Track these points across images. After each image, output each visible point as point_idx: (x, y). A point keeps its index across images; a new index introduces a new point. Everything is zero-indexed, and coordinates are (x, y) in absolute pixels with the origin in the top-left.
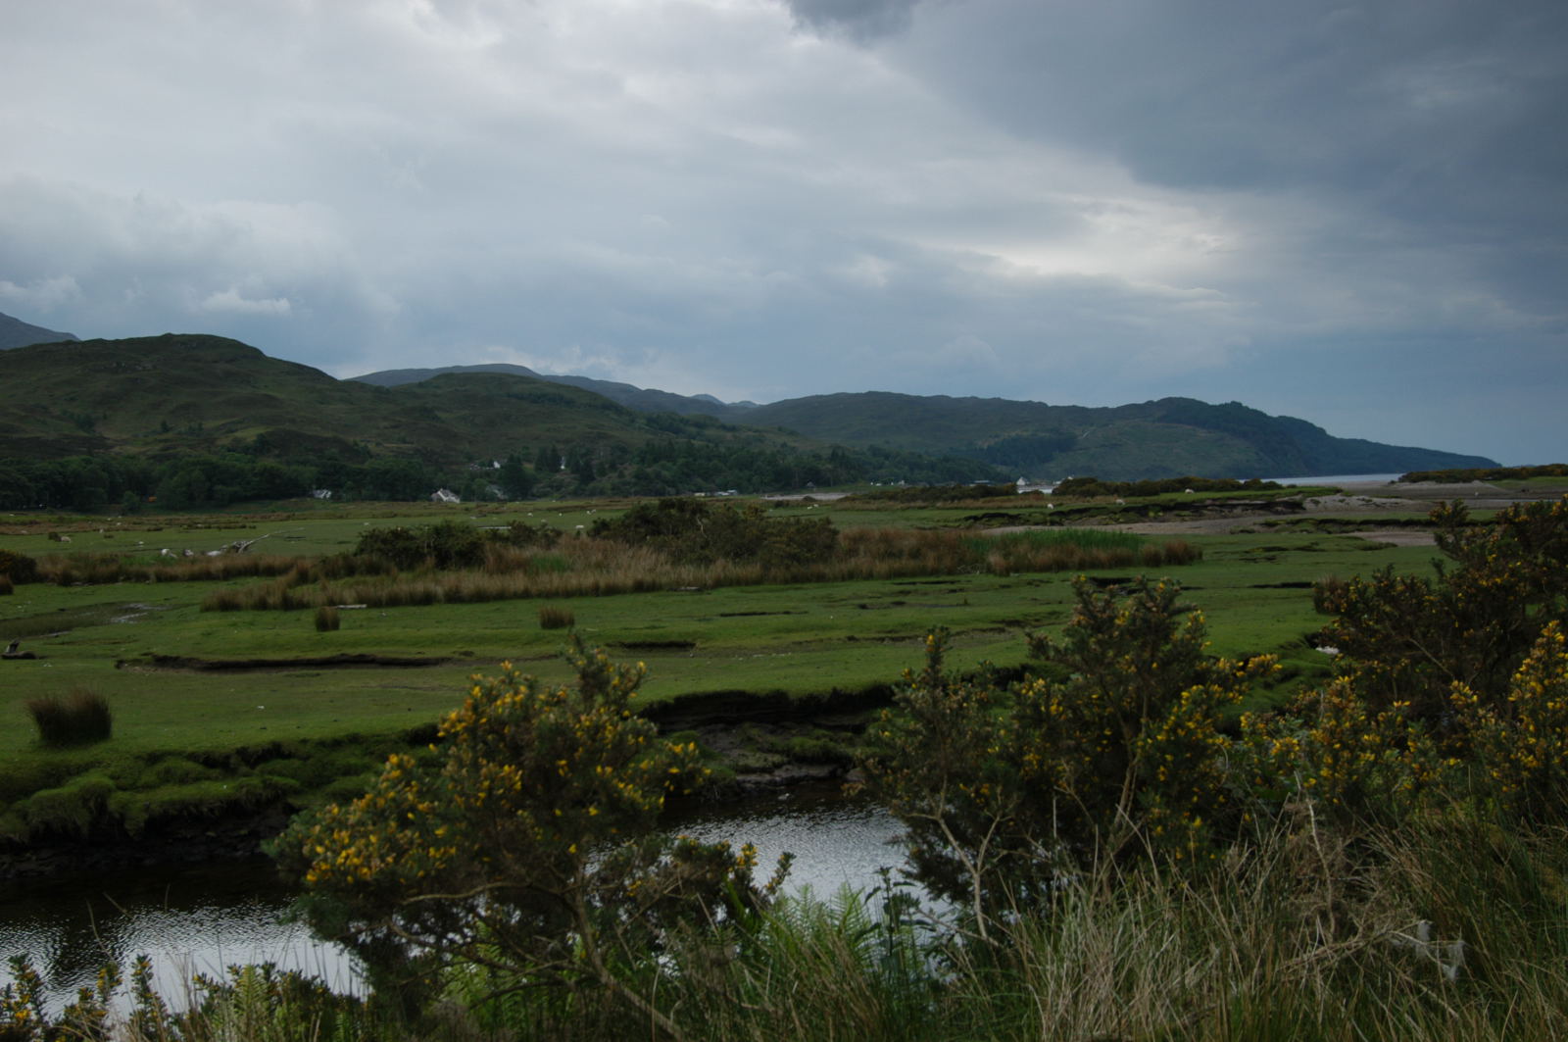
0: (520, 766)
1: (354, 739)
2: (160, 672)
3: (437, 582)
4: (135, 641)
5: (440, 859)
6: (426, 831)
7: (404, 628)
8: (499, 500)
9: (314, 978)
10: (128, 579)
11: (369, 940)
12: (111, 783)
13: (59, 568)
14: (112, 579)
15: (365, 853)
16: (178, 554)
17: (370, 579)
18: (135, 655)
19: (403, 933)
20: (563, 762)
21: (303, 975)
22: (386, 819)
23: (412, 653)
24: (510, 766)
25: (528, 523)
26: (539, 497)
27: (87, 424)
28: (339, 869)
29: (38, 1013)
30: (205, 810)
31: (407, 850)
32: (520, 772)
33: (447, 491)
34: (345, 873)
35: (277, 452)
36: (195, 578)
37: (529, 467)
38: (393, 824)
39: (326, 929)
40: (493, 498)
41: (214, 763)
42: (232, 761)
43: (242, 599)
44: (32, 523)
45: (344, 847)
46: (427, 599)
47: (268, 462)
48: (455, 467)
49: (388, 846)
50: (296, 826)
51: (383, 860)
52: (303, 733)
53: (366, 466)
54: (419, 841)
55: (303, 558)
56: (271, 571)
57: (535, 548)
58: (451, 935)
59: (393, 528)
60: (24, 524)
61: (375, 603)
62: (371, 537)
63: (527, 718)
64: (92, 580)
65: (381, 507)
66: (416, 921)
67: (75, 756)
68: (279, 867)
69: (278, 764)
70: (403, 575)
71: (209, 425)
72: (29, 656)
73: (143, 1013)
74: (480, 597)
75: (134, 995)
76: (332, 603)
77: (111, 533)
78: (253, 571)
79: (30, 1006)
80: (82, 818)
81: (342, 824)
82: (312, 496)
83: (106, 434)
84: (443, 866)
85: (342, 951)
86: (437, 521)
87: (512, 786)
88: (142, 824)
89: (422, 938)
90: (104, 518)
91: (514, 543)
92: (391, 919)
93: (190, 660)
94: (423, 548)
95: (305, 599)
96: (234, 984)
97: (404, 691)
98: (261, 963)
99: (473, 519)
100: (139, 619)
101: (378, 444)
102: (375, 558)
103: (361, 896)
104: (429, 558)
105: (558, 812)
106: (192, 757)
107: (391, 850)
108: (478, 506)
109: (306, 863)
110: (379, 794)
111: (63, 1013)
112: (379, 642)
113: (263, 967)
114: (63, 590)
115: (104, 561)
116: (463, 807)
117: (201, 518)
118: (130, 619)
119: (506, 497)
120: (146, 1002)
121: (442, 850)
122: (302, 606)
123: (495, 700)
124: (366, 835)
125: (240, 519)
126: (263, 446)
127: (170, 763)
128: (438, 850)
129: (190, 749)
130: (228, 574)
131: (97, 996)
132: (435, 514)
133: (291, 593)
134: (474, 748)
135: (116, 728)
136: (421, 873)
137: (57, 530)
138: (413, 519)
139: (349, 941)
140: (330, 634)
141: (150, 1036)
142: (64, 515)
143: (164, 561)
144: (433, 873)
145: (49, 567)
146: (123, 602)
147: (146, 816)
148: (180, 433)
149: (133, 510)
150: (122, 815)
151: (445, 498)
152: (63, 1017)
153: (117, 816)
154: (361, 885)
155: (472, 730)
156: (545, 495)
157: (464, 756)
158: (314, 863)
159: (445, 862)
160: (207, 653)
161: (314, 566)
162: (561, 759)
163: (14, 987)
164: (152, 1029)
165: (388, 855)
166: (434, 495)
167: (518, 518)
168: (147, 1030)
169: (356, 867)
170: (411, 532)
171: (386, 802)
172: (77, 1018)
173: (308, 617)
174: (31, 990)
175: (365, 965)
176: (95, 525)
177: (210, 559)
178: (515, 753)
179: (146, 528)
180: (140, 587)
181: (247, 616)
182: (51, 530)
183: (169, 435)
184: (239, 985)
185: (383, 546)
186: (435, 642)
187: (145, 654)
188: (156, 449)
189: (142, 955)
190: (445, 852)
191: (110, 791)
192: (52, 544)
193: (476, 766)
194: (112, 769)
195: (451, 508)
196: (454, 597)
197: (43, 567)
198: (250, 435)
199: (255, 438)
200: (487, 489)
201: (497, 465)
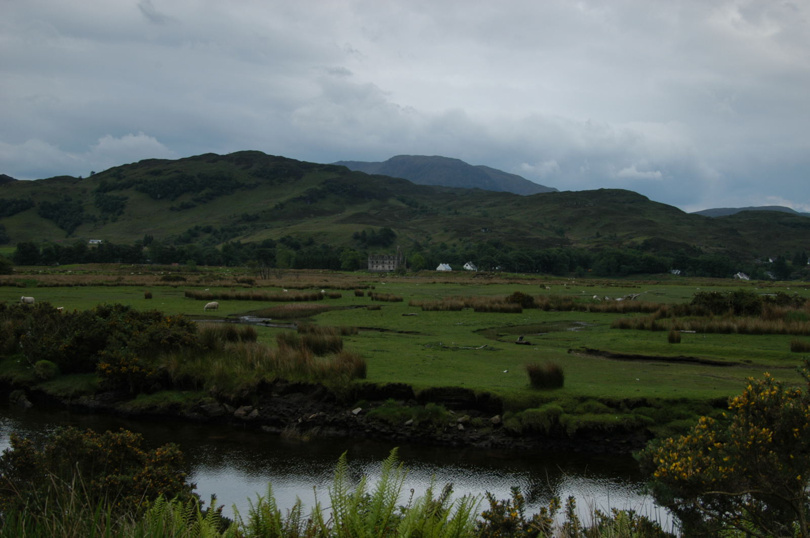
0: (772, 429)
1: (684, 401)
2: (589, 357)
3: (734, 322)
4: (578, 340)
5: (725, 473)
6: (717, 458)
7: (715, 345)
8: (771, 280)
9: (654, 522)
10: (576, 309)
11: (683, 509)
12: (561, 409)
13: (544, 302)
14: (569, 309)
15: (685, 465)
16: (601, 299)
17: (698, 318)
18: (578, 347)
19: (702, 508)
20: (797, 430)
21: (649, 519)
22: (697, 449)
23: (718, 359)
24: (766, 428)
25: (787, 293)
26: (794, 279)
27: (561, 232)
28: (671, 472)
29: (521, 515)
30: (606, 428)
31: (707, 467)
32: (772, 433)
33: (743, 274)
34: (674, 474)
35: (653, 249)
36: (609, 311)
37: (789, 263)
38: (701, 452)
39: (661, 500)
40: (767, 278)
41: (613, 405)
42: (621, 405)
43: (631, 323)
44: (533, 279)
45: (675, 461)
46: (728, 331)
47: (648, 254)
48: (748, 261)
49: (697, 463)
50: (650, 446)
51: (694, 470)
52: (658, 395)
53: (700, 258)
54: (714, 462)
55: (664, 304)
56: (647, 310)
57: (790, 308)
58: (727, 513)
59: (712, 292)
60: (529, 279)
61: (700, 331)
62: (700, 296)
63: (778, 404)
64: (559, 309)
65: (706, 280)
66: (709, 503)
67: (545, 394)
68: (641, 466)
69: (644, 409)
70: (716, 317)
71: (619, 234)
72: (528, 343)
73: (569, 524)
74: (757, 332)
75: (566, 514)
76: (677, 329)
77: (569, 286)
78: (638, 309)
79: (517, 511)
80: (547, 425)
81: (674, 449)
82: (670, 273)
83: (570, 237)
84: (726, 477)
85: (669, 512)
86: (736, 289)
87: (767, 439)
88: (575, 431)
89: (711, 512)
90: (566, 278)
91: (778, 304)
92: (696, 499)
93: (604, 352)
94: (728, 303)
95: (664, 326)
96: (614, 518)
97: (712, 378)
98: (628, 509)
99: (756, 289)
100: (580, 329)
101: (706, 247)
102: (701, 307)
103: (681, 487)
104: (730, 309)
105: (792, 456)
106: (602, 401)
107: (699, 465)
108: (759, 282)
109: (655, 467)
110: (695, 436)
111: (532, 517)
112: (701, 351)
113: (629, 512)
114: (545, 313)
115: (565, 300)
116: (739, 448)
117: (613, 281)
118: (576, 329)
119: (775, 278)
120: (571, 519)
121: (726, 468)
122: (662, 329)
123: (761, 392)
124: (686, 456)
125: (632, 283)
126: (646, 246)
127: (590, 402)
128: (724, 468)
129: (601, 397)
130: (625, 310)
131: (548, 512)
132: (736, 286)
133: (656, 322)
134: (747, 417)
135: (566, 383)
136: (714, 480)
137: (544, 283)
138: (723, 287)
139: (673, 508)
140: (676, 345)
141: (571, 535)
142: (548, 276)
143: (594, 302)
144: (720, 480)
145: (539, 301)
146: (574, 321)
147: (577, 427)
148: (605, 238)
149: (580, 275)
150: (566, 426)
151: (741, 277)
152: (532, 519)
153: (563, 425)
154: (682, 482)
155: (746, 408)
156: (797, 278)
157: (741, 421)
158: (659, 467)
159: (727, 475)
160: (613, 349)
161: (669, 309)
162: (795, 428)
163: (511, 501)
164: (572, 533)
165: (697, 468)
166: (735, 275)
167: (781, 290)
168: (570, 533)
169: (680, 472)
170: (722, 295)
171: (698, 441)
172: (539, 521)
173: (665, 335)
174: (519, 504)
175: (681, 522)
176: (562, 282)
177: (617, 302)
178: (770, 422)
179: (587, 284)
180: (582, 314)
181: (633, 332)
182: (541, 283)
183: (599, 239)
184: (616, 518)
185: (706, 301)
186: (731, 354)
187: (583, 347)
188: (593, 246)
189: (571, 496)
190: (727, 470)
191: (561, 413)
192: (541, 290)
193: (747, 427)
194: (563, 402)
195: (745, 283)
196: (743, 331)
197: (537, 301)
198: (640, 240)
199: (642, 242)
200: (765, 273)
201: (771, 261)
